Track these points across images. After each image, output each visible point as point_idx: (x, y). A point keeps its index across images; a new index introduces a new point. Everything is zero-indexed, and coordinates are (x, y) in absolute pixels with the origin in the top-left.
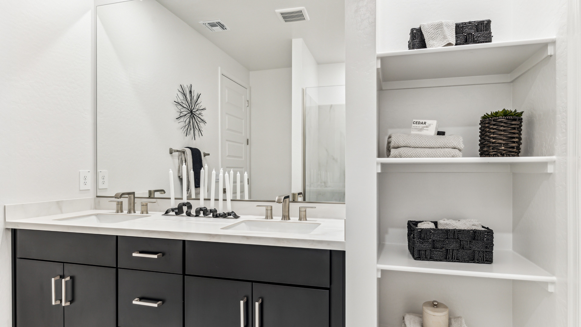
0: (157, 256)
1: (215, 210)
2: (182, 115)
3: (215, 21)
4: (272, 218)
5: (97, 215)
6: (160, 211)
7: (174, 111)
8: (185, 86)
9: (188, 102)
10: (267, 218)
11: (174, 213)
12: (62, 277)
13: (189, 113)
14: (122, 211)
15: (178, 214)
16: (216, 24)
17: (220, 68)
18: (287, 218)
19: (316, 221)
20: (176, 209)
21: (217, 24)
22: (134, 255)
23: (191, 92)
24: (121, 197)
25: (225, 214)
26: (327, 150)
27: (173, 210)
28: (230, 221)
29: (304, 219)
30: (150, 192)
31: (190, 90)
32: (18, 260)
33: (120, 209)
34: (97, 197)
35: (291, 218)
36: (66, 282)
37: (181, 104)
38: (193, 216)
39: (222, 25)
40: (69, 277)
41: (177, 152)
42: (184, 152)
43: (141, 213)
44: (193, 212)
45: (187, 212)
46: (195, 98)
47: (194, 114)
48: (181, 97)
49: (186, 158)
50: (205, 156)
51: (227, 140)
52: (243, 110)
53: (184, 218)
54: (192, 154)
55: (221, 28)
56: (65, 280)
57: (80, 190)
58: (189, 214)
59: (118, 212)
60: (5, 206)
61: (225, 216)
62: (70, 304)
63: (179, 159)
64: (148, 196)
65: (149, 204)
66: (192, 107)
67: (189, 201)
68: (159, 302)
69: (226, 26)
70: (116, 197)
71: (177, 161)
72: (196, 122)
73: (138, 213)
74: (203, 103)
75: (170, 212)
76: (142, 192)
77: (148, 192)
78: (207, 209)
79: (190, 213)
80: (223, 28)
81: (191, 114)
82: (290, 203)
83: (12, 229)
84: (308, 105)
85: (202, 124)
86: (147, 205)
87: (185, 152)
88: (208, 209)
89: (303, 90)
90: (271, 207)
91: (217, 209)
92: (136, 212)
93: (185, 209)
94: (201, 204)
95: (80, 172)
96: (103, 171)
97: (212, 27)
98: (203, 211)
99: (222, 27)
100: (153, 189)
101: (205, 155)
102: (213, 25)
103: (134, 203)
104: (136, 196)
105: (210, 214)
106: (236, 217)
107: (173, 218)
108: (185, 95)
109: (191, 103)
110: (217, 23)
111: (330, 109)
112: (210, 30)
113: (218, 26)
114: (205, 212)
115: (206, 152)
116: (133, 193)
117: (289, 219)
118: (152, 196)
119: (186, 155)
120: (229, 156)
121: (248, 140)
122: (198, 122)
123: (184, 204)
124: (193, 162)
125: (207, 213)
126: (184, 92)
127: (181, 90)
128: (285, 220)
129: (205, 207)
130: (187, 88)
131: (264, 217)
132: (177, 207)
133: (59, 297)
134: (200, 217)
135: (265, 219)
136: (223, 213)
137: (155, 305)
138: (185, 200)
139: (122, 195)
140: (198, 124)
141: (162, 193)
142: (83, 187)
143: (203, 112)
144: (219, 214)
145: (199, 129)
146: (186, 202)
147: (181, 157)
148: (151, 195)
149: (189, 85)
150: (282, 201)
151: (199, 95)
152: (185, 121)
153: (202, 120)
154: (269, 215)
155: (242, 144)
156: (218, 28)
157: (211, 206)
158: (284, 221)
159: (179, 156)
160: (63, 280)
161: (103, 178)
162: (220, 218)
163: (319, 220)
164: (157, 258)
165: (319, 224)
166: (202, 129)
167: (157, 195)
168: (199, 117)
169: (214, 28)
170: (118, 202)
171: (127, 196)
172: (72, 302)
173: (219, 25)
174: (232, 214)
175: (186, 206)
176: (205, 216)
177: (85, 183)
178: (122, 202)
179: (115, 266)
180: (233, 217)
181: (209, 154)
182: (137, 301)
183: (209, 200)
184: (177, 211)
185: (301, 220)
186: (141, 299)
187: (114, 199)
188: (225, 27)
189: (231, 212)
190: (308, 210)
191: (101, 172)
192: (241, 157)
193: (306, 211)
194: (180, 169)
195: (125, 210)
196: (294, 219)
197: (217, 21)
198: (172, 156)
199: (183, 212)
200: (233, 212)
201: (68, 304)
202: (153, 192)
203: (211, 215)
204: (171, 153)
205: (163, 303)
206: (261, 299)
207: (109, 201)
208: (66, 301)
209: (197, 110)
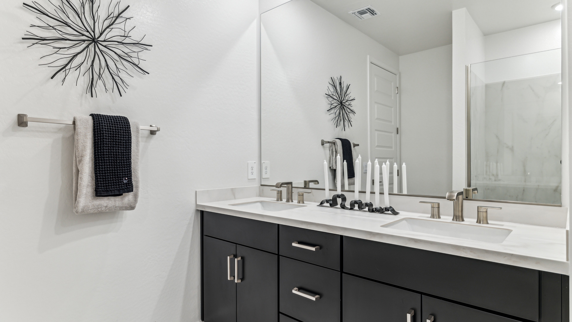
0: (315, 248)
1: (371, 204)
2: (332, 107)
3: (364, 8)
4: (439, 217)
5: (261, 202)
6: (315, 202)
7: (325, 104)
8: (336, 78)
9: (338, 94)
10: (433, 216)
11: (328, 205)
12: (235, 256)
13: (339, 104)
14: (281, 200)
15: (333, 205)
16: (365, 11)
17: (368, 56)
18: (461, 218)
19: (502, 225)
20: (330, 200)
21: (367, 11)
22: (294, 244)
23: (340, 83)
24: (281, 186)
25: (382, 210)
26: (497, 136)
27: (327, 201)
28: (388, 218)
29: (485, 221)
30: (305, 182)
31: (340, 82)
32: (204, 237)
33: (280, 198)
34: (262, 185)
35: (465, 219)
36: (238, 261)
37: (332, 96)
38: (347, 209)
39: (371, 11)
40: (240, 257)
41: (328, 143)
42: (334, 143)
43: (298, 202)
44: (347, 204)
45: (341, 204)
46: (345, 89)
47: (344, 105)
48: (332, 89)
49: (337, 149)
50: (354, 147)
51: (376, 130)
52: (393, 98)
53: (337, 211)
54: (342, 145)
55: (371, 14)
56: (237, 260)
57: (249, 179)
58: (343, 207)
59: (278, 201)
60: (196, 191)
61: (381, 211)
62: (241, 281)
63: (330, 150)
64: (303, 186)
65: (304, 194)
66: (341, 98)
67: (344, 193)
68: (317, 296)
69: (376, 11)
70: (277, 186)
71: (328, 152)
72: (346, 113)
73: (295, 202)
74: (352, 93)
75: (325, 203)
76: (298, 182)
77: (303, 181)
78: (362, 202)
79: (344, 205)
80: (372, 14)
81: (341, 106)
82: (464, 200)
83: (201, 210)
84: (472, 84)
85: (351, 115)
86: (303, 195)
87: (336, 143)
88: (364, 202)
89: (467, 68)
90: (439, 204)
91: (372, 203)
92: (293, 201)
93: (339, 201)
94: (356, 196)
95: (248, 163)
96: (266, 162)
97: (361, 15)
98: (357, 205)
99: (372, 12)
100: (307, 180)
101: (355, 145)
102: (362, 13)
103: (292, 193)
104: (293, 186)
105: (365, 208)
106: (395, 213)
107: (328, 210)
108: (335, 87)
109: (341, 94)
110: (366, 9)
111: (502, 87)
112: (359, 18)
113: (367, 13)
114: (360, 206)
115: (356, 143)
116: (291, 183)
117: (463, 220)
118: (307, 187)
119: (336, 146)
120: (378, 146)
121: (397, 129)
122: (347, 113)
123: (339, 196)
124: (343, 153)
125: (363, 207)
126: (334, 84)
127: (332, 83)
128: (457, 221)
129: (360, 200)
130: (337, 80)
131: (430, 215)
132: (332, 199)
133: (232, 275)
134: (354, 210)
135: (431, 217)
136: (380, 207)
137: (313, 299)
138: (339, 192)
139: (281, 185)
140: (348, 115)
141: (316, 184)
142: (251, 177)
143: (352, 103)
144: (376, 209)
145: (349, 120)
146: (340, 194)
147: (331, 148)
148: (306, 185)
149: (339, 77)
150: (455, 198)
151: (348, 86)
152: (336, 113)
153: (352, 111)
154: (436, 213)
155: (392, 133)
156: (368, 15)
157: (367, 199)
158: (455, 222)
159: (330, 148)
160: (236, 259)
161: (266, 168)
162: (376, 213)
163: (507, 225)
164: (315, 250)
165: (510, 231)
166: (352, 120)
167: (312, 185)
168: (348, 108)
169: (363, 16)
170: (278, 191)
171: (286, 185)
172: (242, 279)
173: (369, 11)
174: (390, 209)
175: (340, 198)
176: (360, 210)
177: (252, 173)
178: (281, 191)
179: (277, 253)
180: (392, 213)
181: (358, 145)
182: (296, 290)
183: (365, 192)
184: (331, 202)
185: (480, 223)
186: (300, 289)
187: (274, 188)
188: (375, 13)
189: (389, 207)
190: (489, 210)
191: (264, 163)
192: (391, 147)
193: (487, 212)
194: (331, 160)
195: (285, 199)
196: (470, 220)
197: (367, 8)
198: (324, 147)
199: (337, 204)
200: (391, 207)
201: (240, 281)
202: (308, 182)
203: (367, 209)
204: (323, 144)
205: (320, 297)
206: (433, 316)
207: (271, 190)
208: (238, 279)
209: (347, 101)
